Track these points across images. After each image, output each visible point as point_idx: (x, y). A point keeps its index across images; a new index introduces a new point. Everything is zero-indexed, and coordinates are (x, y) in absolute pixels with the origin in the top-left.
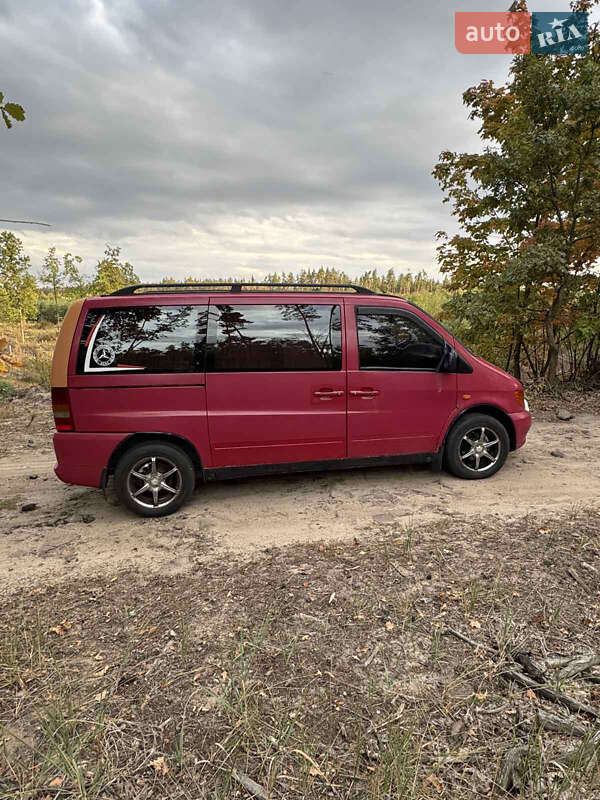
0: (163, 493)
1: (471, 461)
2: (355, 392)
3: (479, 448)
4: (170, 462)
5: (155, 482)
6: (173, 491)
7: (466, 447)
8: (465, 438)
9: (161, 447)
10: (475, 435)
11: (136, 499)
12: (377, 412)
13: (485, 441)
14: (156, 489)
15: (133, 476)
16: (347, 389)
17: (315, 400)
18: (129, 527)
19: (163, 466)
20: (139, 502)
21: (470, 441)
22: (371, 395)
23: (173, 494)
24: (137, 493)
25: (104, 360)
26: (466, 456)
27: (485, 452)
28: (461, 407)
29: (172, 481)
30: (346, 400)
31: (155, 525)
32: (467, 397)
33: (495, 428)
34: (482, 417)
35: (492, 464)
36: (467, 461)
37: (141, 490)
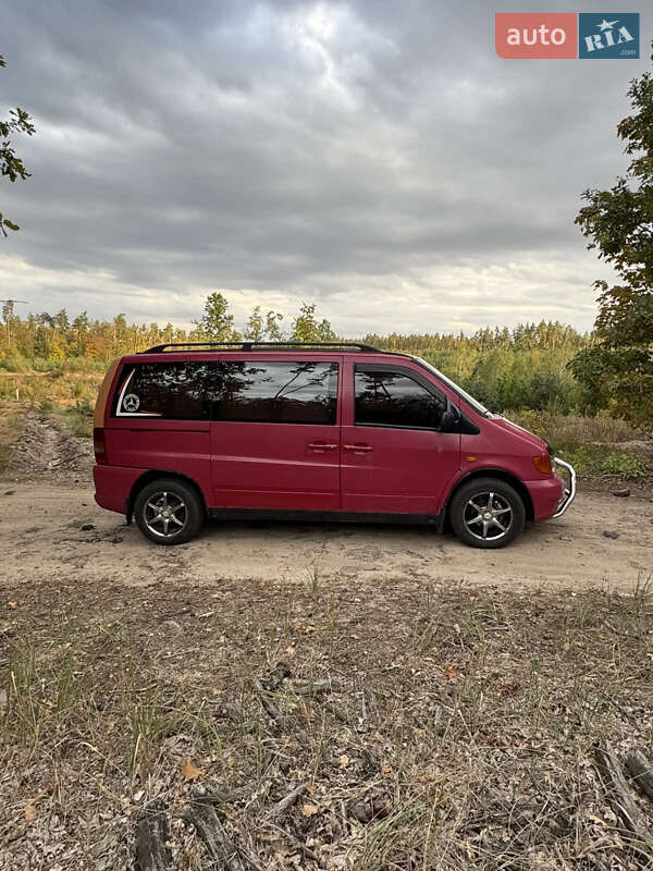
0: (172, 525)
1: (478, 528)
2: (348, 447)
3: (488, 515)
4: (179, 497)
5: (166, 514)
6: (180, 523)
7: (471, 513)
8: (470, 502)
9: (172, 484)
10: (482, 501)
11: (150, 527)
12: (370, 467)
13: (495, 507)
14: (167, 521)
15: (148, 506)
16: (340, 443)
17: (309, 452)
18: (143, 550)
19: (171, 500)
20: (152, 529)
21: (476, 506)
22: (366, 451)
23: (181, 526)
24: (151, 522)
25: (131, 406)
26: (471, 522)
27: (494, 519)
28: (464, 470)
29: (179, 514)
30: (339, 454)
31: (160, 550)
32: (472, 459)
33: (505, 494)
34: (489, 481)
35: (503, 534)
36: (473, 527)
37: (155, 520)
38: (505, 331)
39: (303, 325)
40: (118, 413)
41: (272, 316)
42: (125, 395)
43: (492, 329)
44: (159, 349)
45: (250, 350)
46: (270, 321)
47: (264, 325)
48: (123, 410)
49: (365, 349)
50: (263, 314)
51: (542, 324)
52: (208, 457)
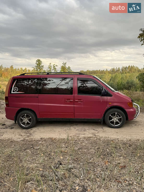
0: (28, 123)
1: (112, 122)
2: (76, 101)
3: (115, 119)
4: (30, 115)
5: (26, 120)
7: (111, 118)
8: (110, 115)
9: (27, 112)
10: (114, 115)
11: (21, 124)
12: (82, 106)
13: (117, 116)
14: (26, 122)
15: (21, 118)
16: (74, 99)
17: (66, 102)
18: (20, 130)
19: (27, 116)
20: (22, 125)
21: (112, 116)
22: (81, 102)
23: (30, 124)
24: (22, 123)
25: (16, 90)
26: (111, 121)
27: (117, 120)
28: (108, 106)
29: (30, 120)
30: (74, 103)
31: (24, 130)
32: (110, 103)
33: (120, 113)
34: (115, 109)
35: (120, 124)
36: (111, 122)
37: (23, 122)
38: (119, 68)
39: (63, 68)
40: (12, 92)
41: (54, 65)
42: (14, 87)
43: (115, 68)
44: (23, 74)
45: (49, 75)
46: (54, 67)
47: (52, 68)
48: (13, 91)
49: (80, 74)
50: (52, 65)
51: (129, 66)
52: (38, 104)
